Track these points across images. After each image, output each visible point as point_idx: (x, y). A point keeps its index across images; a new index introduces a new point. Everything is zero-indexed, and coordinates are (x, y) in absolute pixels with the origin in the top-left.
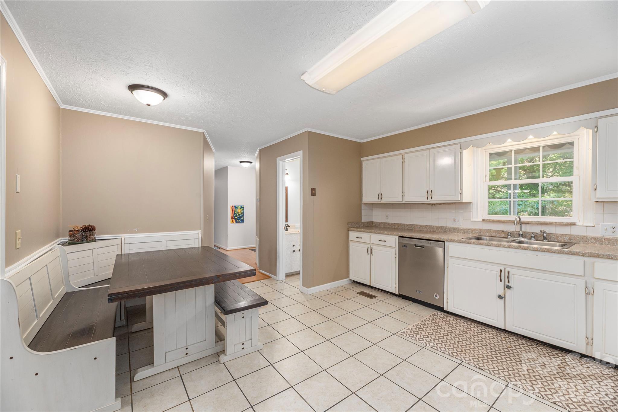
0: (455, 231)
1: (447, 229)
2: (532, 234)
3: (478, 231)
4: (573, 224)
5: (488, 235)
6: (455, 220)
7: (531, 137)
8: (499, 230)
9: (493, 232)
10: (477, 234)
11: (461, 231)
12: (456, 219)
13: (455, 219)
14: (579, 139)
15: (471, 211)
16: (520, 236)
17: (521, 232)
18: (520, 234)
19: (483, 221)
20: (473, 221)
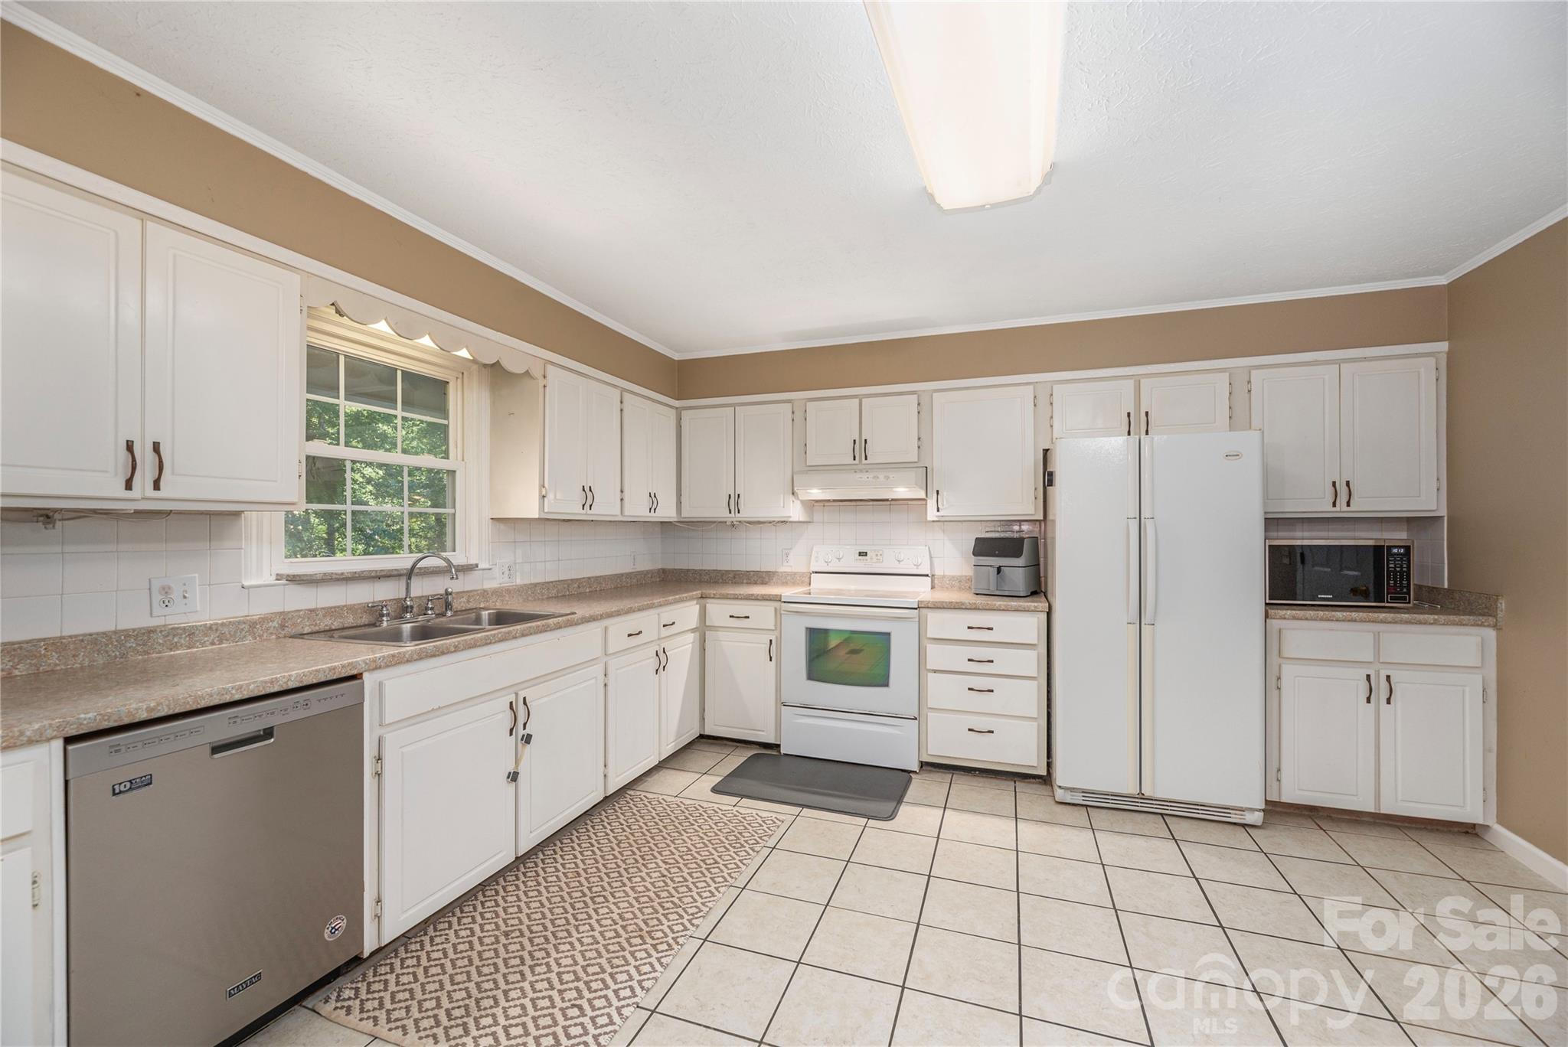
0: (176, 640)
1: (131, 643)
2: (429, 600)
3: (275, 624)
4: (475, 568)
5: (310, 630)
6: (166, 590)
7: (382, 327)
8: (338, 607)
9: (324, 616)
10: (271, 633)
11: (206, 635)
12: (172, 585)
13: (169, 588)
14: (459, 381)
15: (242, 549)
16: (407, 613)
17: (408, 599)
18: (407, 607)
19: (287, 582)
20: (250, 587)
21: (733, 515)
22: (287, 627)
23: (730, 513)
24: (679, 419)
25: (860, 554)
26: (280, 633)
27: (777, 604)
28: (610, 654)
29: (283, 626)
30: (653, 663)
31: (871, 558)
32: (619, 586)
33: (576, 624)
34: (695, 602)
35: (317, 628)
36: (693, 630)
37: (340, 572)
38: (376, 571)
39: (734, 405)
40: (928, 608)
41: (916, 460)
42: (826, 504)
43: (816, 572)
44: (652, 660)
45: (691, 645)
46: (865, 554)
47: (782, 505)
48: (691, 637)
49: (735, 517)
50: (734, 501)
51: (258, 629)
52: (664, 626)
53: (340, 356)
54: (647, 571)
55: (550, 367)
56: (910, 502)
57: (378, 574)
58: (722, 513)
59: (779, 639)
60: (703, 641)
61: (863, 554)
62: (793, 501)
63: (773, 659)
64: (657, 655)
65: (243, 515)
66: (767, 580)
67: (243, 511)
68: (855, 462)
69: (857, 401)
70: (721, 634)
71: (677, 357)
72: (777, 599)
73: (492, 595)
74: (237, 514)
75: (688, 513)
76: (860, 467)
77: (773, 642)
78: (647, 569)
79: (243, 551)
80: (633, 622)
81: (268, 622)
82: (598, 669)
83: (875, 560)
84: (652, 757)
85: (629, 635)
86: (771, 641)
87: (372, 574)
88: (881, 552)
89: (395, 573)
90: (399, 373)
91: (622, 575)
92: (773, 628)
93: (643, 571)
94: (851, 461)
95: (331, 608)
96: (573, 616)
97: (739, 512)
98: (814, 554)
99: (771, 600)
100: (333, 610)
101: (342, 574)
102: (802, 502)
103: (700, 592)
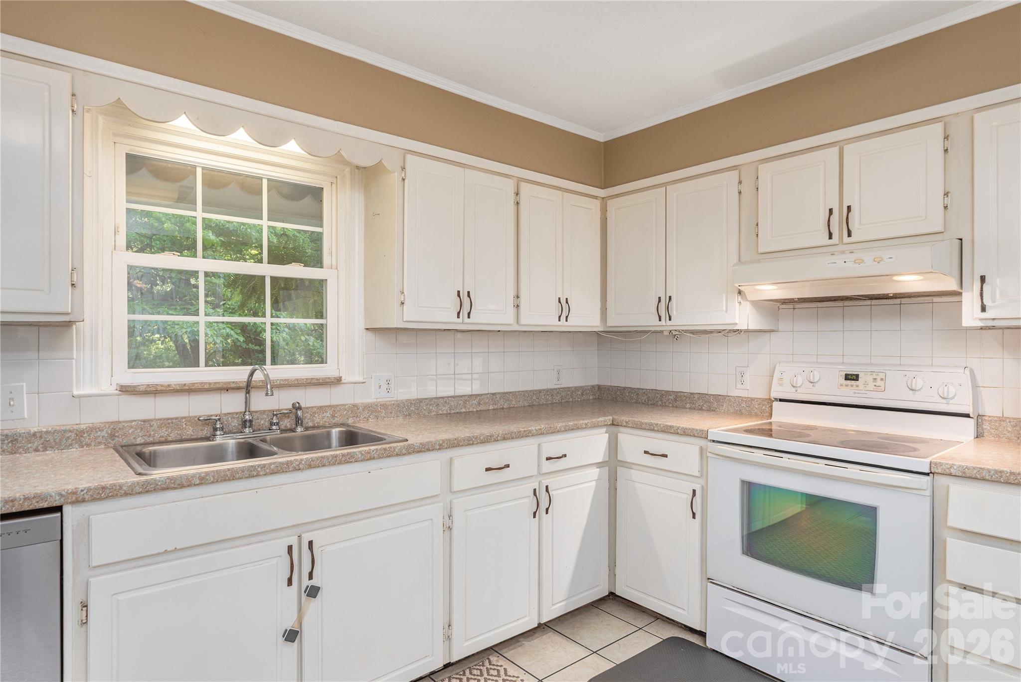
3: (104, 433)
4: (338, 381)
5: (142, 441)
8: (176, 418)
10: (100, 443)
14: (334, 186)
15: (73, 359)
16: (246, 428)
17: (247, 413)
18: (246, 421)
19: (120, 392)
20: (80, 397)
21: (663, 322)
22: (118, 437)
23: (660, 320)
24: (604, 210)
25: (848, 377)
26: (110, 443)
27: (702, 442)
28: (454, 492)
29: (112, 436)
30: (529, 503)
31: (866, 384)
32: (535, 403)
33: (397, 455)
34: (604, 430)
35: (151, 439)
36: (599, 465)
37: (166, 384)
38: (210, 384)
39: (664, 185)
40: (950, 475)
41: (940, 229)
42: (798, 306)
43: (781, 400)
44: (526, 500)
45: (594, 483)
46: (855, 378)
47: (724, 309)
48: (595, 472)
49: (665, 325)
50: (664, 305)
51: (85, 438)
52: (548, 459)
53: (197, 168)
54: (576, 388)
55: (409, 157)
56: (936, 299)
57: (212, 386)
58: (649, 321)
59: (704, 489)
60: (613, 480)
61: (851, 377)
62: (740, 303)
63: (697, 516)
64: (535, 494)
65: (74, 326)
66: (715, 406)
67: (75, 322)
68: (831, 242)
69: (835, 150)
70: (635, 474)
71: (601, 137)
72: (703, 435)
73: (364, 410)
74: (68, 324)
75: (616, 321)
76: (841, 248)
77: (697, 493)
78: (575, 385)
79: (74, 361)
80: (494, 454)
81: (96, 432)
82: (436, 511)
83: (871, 386)
84: (527, 619)
85: (488, 470)
86: (694, 491)
87: (205, 387)
88: (882, 376)
89: (233, 385)
90: (265, 182)
91: (540, 391)
92: (697, 474)
93: (569, 388)
94: (825, 240)
95: (168, 419)
96: (405, 443)
97: (670, 320)
98: (777, 375)
99: (694, 436)
100: (170, 421)
101: (169, 386)
102: (756, 304)
103: (611, 417)
